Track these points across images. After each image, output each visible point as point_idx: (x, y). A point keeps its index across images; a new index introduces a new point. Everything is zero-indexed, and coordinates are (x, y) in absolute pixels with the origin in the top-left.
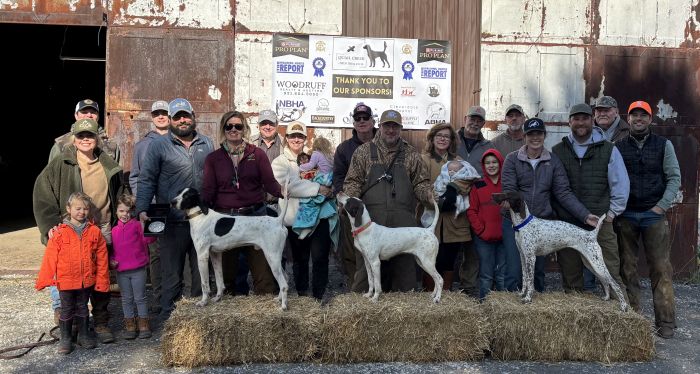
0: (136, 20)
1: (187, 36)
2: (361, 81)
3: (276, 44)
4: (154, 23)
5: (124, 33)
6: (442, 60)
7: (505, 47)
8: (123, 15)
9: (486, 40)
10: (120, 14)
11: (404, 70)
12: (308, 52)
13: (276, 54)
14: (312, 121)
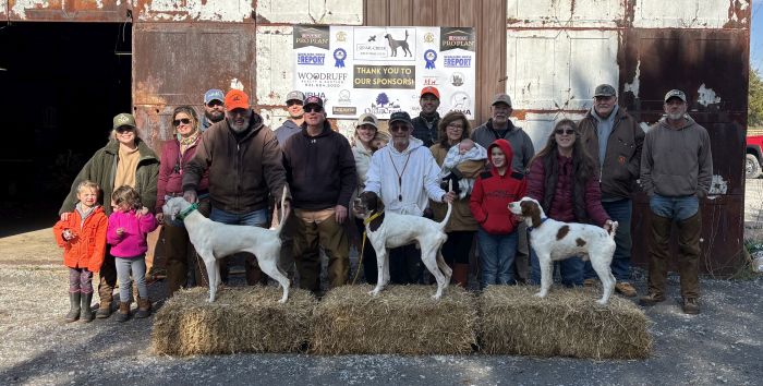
0: (160, 15)
1: (210, 30)
2: (382, 71)
3: (297, 35)
4: (177, 18)
5: (149, 29)
6: (466, 48)
7: (532, 33)
8: (147, 10)
9: (513, 25)
10: (144, 9)
11: (426, 59)
12: (328, 42)
13: (296, 46)
14: (334, 113)
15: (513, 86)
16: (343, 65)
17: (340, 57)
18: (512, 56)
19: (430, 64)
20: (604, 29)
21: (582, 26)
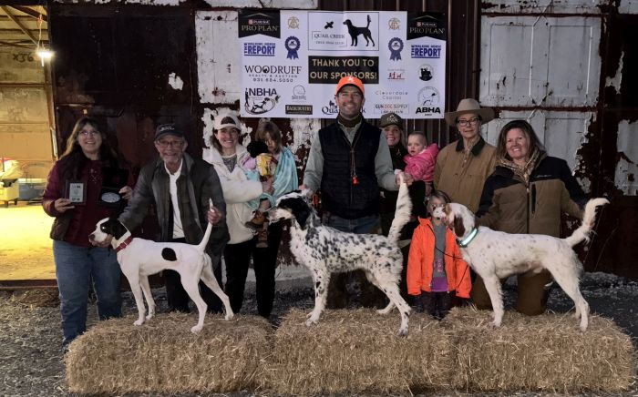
1: (140, 15)
2: (341, 63)
3: (242, 21)
6: (435, 36)
7: (509, 19)
11: (390, 48)
12: (279, 29)
13: (242, 34)
14: (287, 112)
15: (487, 80)
16: (296, 56)
17: (293, 47)
18: (486, 46)
19: (396, 55)
20: (586, 15)
21: (563, 12)
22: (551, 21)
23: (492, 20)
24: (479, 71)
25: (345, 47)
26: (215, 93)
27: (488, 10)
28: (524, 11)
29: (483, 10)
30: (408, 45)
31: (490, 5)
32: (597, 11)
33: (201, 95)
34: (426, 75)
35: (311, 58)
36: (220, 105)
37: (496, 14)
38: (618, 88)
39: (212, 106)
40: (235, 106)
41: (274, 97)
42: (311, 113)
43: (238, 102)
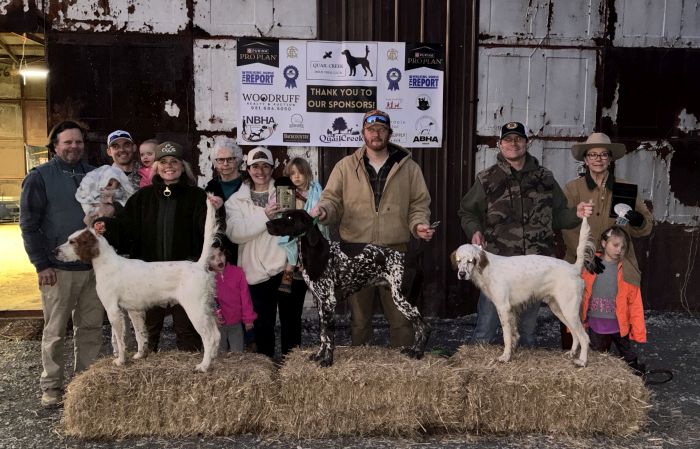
0: (78, 25)
1: (139, 43)
2: (339, 93)
3: (241, 50)
4: (99, 28)
7: (506, 50)
8: (62, 18)
10: (59, 17)
11: (388, 78)
12: (278, 58)
13: (240, 62)
14: (285, 140)
15: (484, 110)
16: (294, 85)
17: (291, 76)
18: (483, 76)
19: (394, 85)
20: (582, 48)
21: (559, 44)
22: (548, 52)
23: (489, 51)
24: (476, 101)
25: (343, 77)
26: (212, 120)
27: (485, 42)
28: (521, 42)
29: (481, 42)
30: (406, 75)
31: (487, 37)
32: (592, 44)
33: (197, 122)
34: (424, 105)
35: (309, 87)
36: (217, 133)
37: (493, 46)
38: (614, 118)
39: (209, 134)
40: (232, 134)
41: (272, 124)
42: (308, 141)
43: (235, 130)
